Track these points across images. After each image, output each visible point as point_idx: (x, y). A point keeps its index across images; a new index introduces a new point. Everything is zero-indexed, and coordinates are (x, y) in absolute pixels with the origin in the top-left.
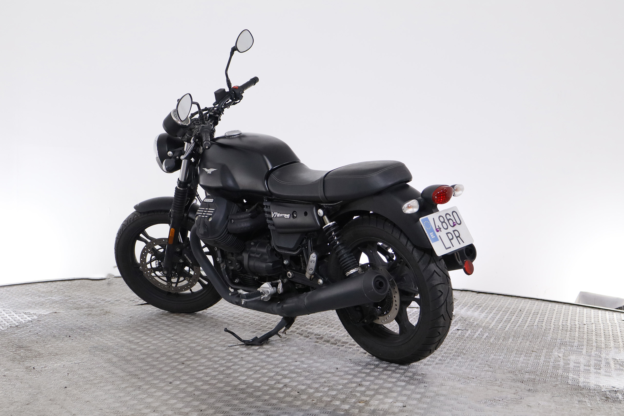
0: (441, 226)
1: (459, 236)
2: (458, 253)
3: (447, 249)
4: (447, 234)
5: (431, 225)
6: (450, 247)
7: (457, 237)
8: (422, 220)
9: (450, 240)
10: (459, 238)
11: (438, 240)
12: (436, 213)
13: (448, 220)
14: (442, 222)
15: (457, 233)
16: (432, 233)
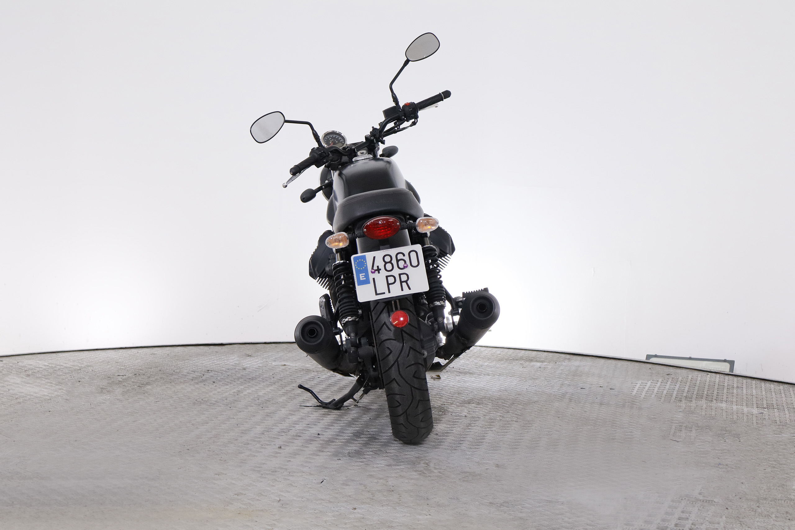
0: (382, 267)
1: (406, 282)
2: (398, 301)
3: (377, 294)
4: (387, 277)
5: (366, 265)
6: (384, 293)
7: (401, 282)
8: (354, 258)
9: (388, 284)
10: (404, 284)
11: (369, 283)
12: (382, 251)
13: (398, 261)
14: (386, 263)
15: (404, 278)
16: (364, 274)
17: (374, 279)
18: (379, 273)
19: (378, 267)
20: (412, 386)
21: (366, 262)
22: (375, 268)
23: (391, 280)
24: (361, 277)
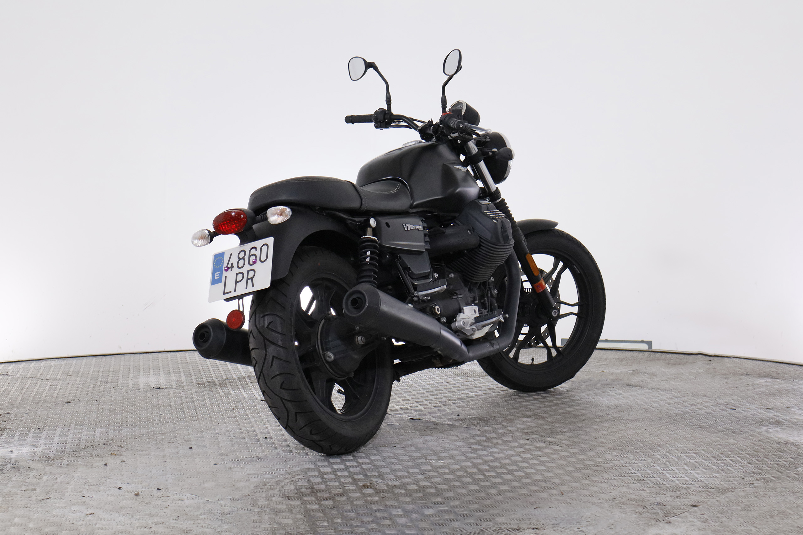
0: (235, 264)
1: (252, 278)
4: (237, 274)
5: (223, 262)
6: (230, 292)
7: (248, 279)
8: (215, 256)
9: (237, 282)
10: (249, 281)
11: (221, 281)
13: (250, 256)
14: (240, 259)
15: (251, 274)
16: (219, 272)
17: (226, 277)
18: (231, 270)
19: (232, 264)
20: (281, 399)
21: (223, 260)
22: (230, 265)
23: (240, 277)
24: (216, 276)
